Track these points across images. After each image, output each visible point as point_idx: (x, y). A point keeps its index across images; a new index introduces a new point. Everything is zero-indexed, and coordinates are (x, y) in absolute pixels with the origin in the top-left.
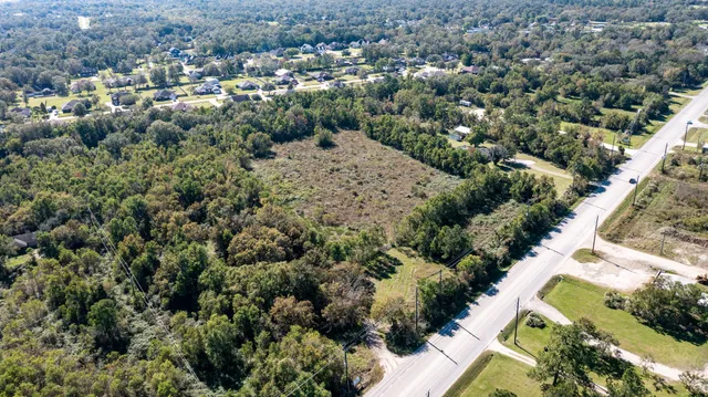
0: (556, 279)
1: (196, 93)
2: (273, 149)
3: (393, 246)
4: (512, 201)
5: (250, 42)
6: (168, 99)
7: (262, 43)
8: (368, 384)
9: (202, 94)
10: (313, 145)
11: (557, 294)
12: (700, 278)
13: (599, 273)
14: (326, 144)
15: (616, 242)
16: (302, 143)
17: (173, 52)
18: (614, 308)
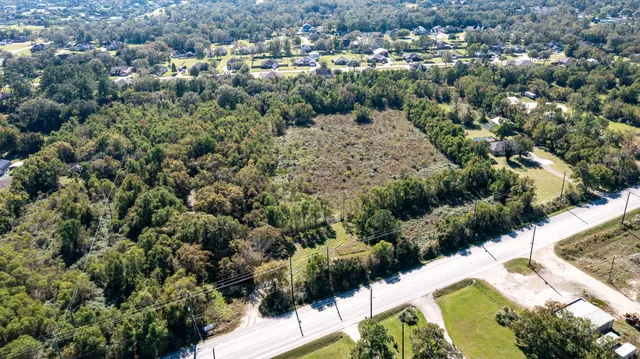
0: (467, 282)
1: (295, 64)
2: (315, 120)
3: (342, 220)
4: (491, 198)
5: (372, 22)
6: (271, 67)
7: (381, 24)
8: (219, 333)
9: (300, 65)
10: (352, 119)
11: (456, 297)
12: (629, 316)
13: (518, 286)
14: (363, 120)
15: (567, 259)
16: (343, 117)
17: (305, 28)
18: (503, 324)
